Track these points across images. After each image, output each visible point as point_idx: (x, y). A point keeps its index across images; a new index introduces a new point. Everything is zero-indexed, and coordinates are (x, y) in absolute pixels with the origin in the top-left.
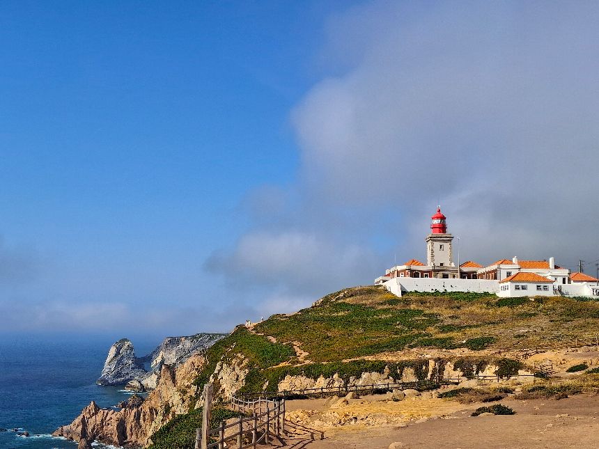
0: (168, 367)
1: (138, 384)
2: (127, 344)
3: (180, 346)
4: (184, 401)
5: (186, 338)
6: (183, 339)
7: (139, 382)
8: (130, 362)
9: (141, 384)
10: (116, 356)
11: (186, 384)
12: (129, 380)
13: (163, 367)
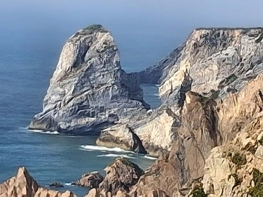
0: (200, 98)
1: (127, 136)
2: (101, 38)
3: (230, 51)
4: (238, 182)
5: (245, 31)
6: (237, 33)
7: (131, 130)
8: (110, 81)
9: (135, 137)
10: (75, 65)
11: (245, 142)
12: (107, 123)
13: (188, 100)
